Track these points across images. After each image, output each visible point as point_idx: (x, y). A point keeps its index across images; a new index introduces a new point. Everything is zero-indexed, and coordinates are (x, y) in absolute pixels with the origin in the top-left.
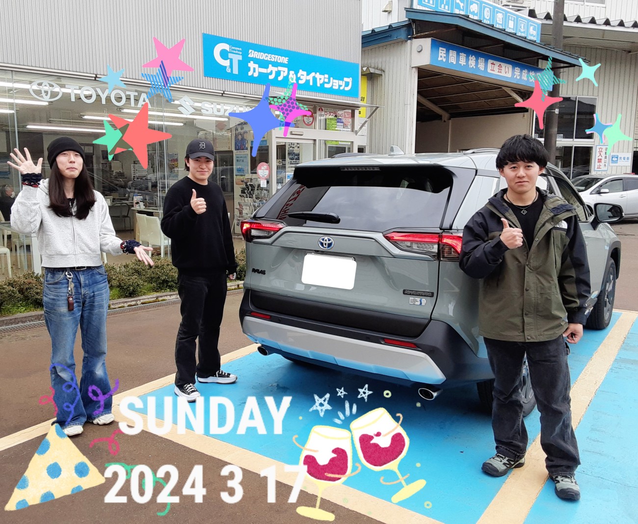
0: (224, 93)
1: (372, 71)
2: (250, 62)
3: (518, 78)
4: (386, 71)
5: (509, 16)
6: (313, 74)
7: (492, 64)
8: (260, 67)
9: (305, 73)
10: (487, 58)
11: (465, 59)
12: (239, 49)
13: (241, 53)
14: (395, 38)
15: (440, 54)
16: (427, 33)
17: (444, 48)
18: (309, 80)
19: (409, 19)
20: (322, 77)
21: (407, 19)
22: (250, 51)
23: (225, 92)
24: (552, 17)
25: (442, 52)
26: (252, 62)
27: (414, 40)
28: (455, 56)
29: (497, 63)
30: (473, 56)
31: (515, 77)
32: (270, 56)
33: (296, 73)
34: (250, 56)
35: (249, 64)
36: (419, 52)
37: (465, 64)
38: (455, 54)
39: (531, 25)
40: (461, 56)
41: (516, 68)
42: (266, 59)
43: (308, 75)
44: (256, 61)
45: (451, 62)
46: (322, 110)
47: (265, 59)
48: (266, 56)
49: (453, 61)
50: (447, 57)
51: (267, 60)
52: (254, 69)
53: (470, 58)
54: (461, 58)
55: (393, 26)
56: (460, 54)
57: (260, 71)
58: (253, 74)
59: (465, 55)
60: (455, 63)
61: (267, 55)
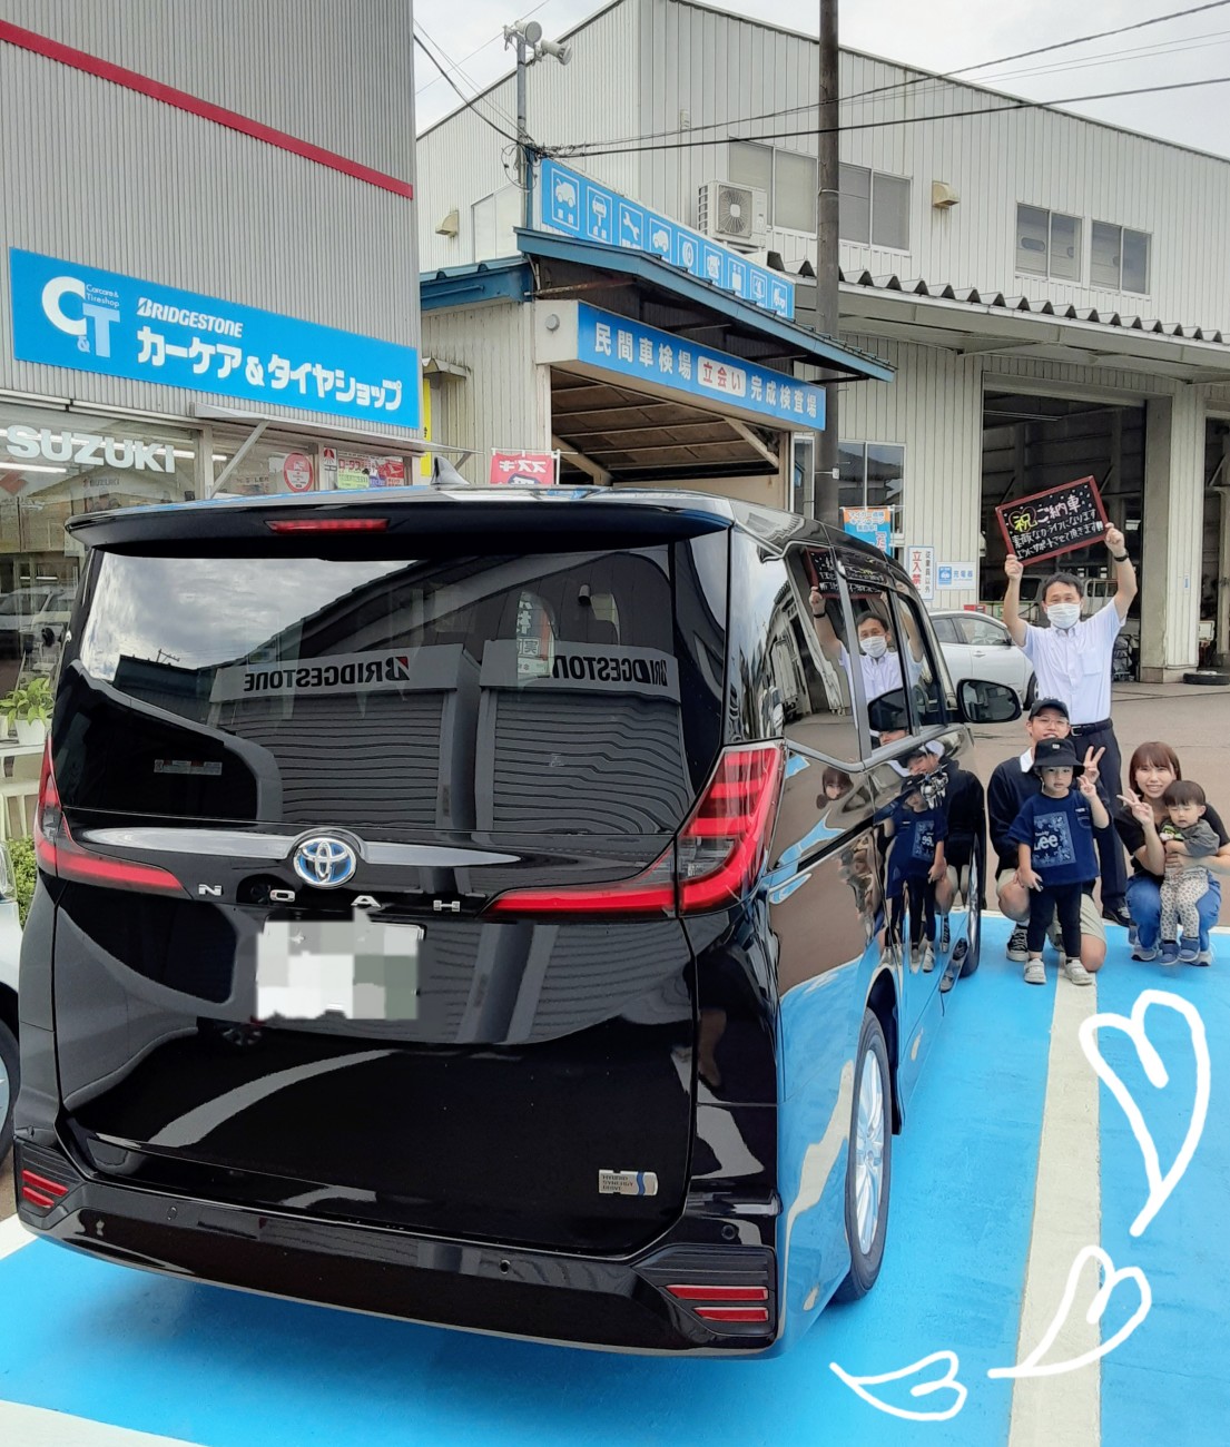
0: (72, 404)
1: (443, 367)
2: (142, 330)
3: (759, 399)
4: (477, 369)
5: (732, 263)
6: (307, 367)
7: (705, 365)
8: (168, 341)
9: (286, 364)
10: (695, 353)
11: (650, 352)
12: (111, 294)
13: (116, 304)
14: (495, 295)
15: (599, 339)
16: (567, 288)
17: (605, 324)
18: (298, 381)
19: (525, 254)
20: (329, 375)
21: (520, 253)
22: (142, 301)
23: (75, 403)
24: (816, 273)
25: (602, 333)
26: (147, 329)
27: (538, 302)
28: (631, 344)
29: (716, 365)
30: (668, 347)
31: (753, 396)
32: (196, 317)
33: (264, 362)
34: (141, 312)
35: (139, 332)
36: (553, 330)
37: (651, 363)
38: (631, 340)
39: (777, 287)
40: (642, 346)
41: (753, 378)
42: (186, 323)
43: (294, 368)
44: (158, 326)
45: (623, 358)
46: (333, 456)
47: (181, 322)
48: (185, 316)
49: (627, 356)
50: (614, 346)
51: (188, 326)
52: (154, 347)
53: (661, 350)
54: (642, 350)
55: (490, 268)
56: (641, 340)
57: (168, 352)
58: (151, 359)
59: (651, 343)
60: (630, 360)
61: (188, 313)
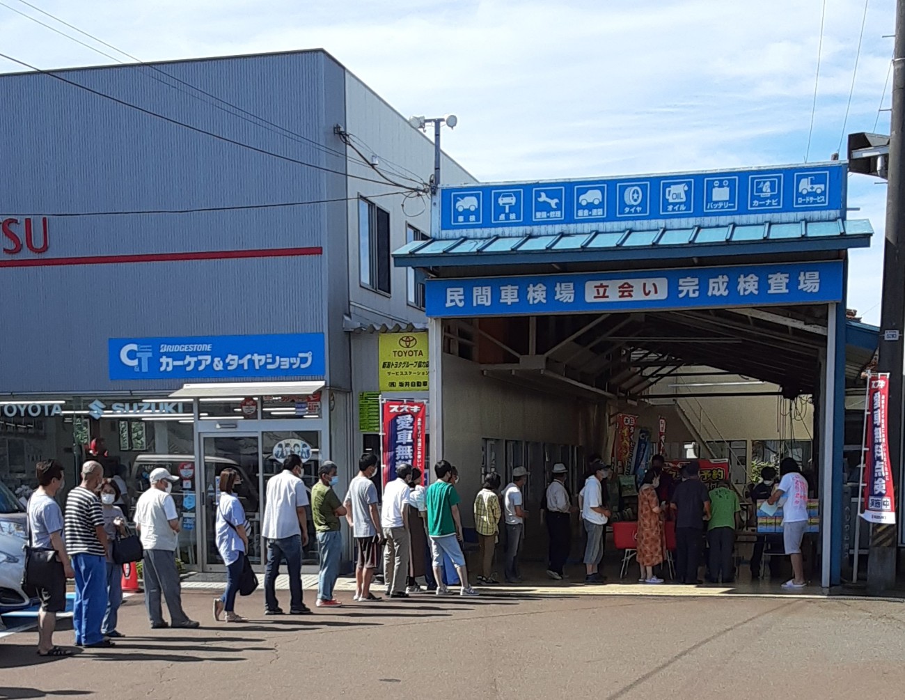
0: (132, 393)
2: (162, 358)
8: (174, 360)
9: (236, 357)
10: (580, 281)
12: (148, 346)
13: (150, 350)
15: (449, 299)
17: (459, 287)
22: (162, 346)
25: (455, 294)
28: (489, 293)
30: (539, 285)
32: (188, 347)
33: (224, 359)
34: (162, 351)
37: (516, 300)
40: (503, 291)
43: (240, 358)
45: (478, 305)
47: (180, 351)
48: (182, 348)
49: (483, 303)
50: (468, 298)
51: (184, 352)
52: (168, 364)
53: (530, 289)
54: (503, 295)
56: (502, 288)
57: (174, 364)
58: (166, 369)
59: (517, 287)
60: (488, 305)
61: (184, 346)
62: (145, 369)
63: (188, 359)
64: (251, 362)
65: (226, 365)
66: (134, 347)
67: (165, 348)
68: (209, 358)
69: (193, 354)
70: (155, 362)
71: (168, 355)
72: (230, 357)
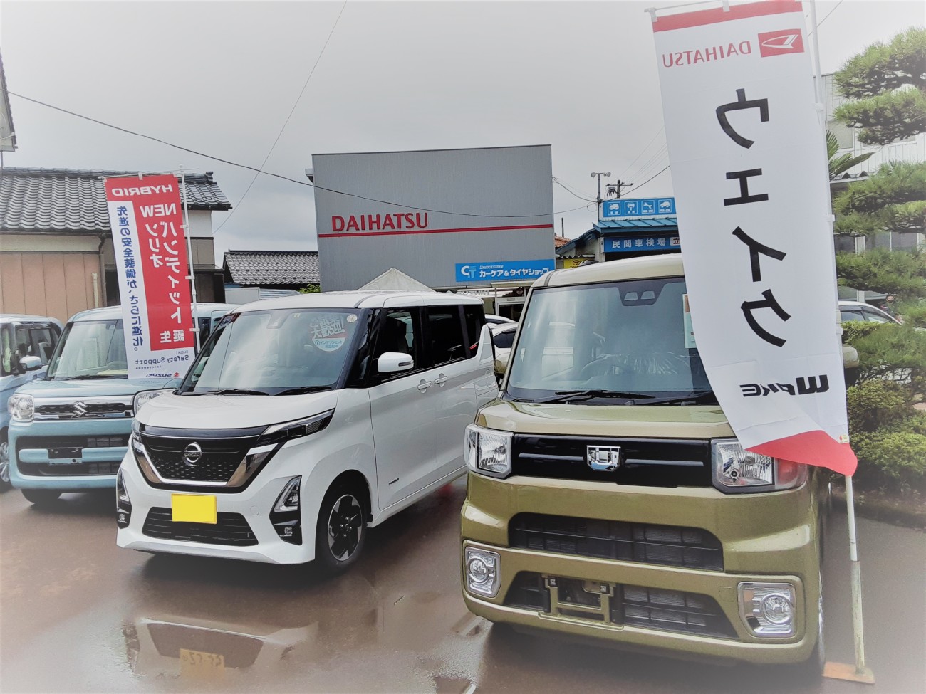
0: (466, 287)
2: (481, 271)
6: (520, 270)
8: (486, 272)
9: (515, 270)
12: (475, 267)
18: (518, 274)
20: (527, 270)
32: (492, 266)
33: (509, 271)
51: (491, 269)
52: (483, 274)
62: (473, 276)
63: (493, 272)
64: (521, 272)
65: (510, 274)
66: (468, 267)
67: (482, 268)
68: (502, 271)
69: (495, 270)
70: (477, 273)
71: (483, 270)
72: (512, 270)
